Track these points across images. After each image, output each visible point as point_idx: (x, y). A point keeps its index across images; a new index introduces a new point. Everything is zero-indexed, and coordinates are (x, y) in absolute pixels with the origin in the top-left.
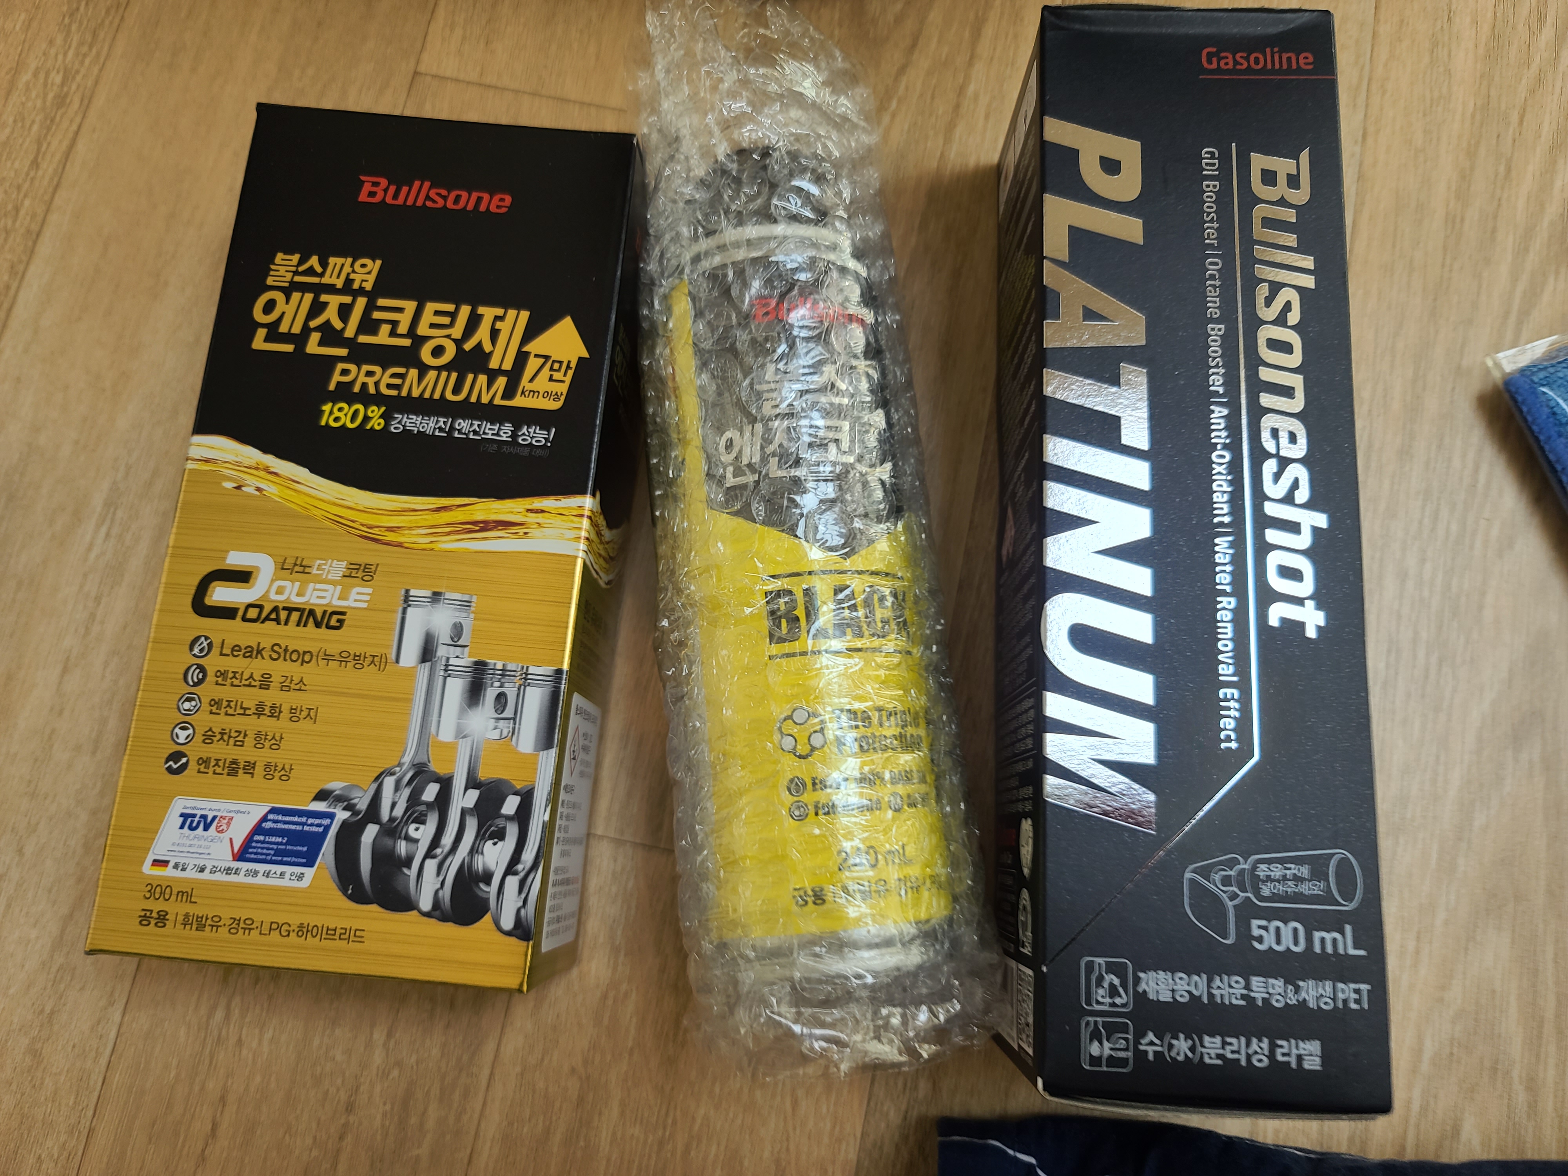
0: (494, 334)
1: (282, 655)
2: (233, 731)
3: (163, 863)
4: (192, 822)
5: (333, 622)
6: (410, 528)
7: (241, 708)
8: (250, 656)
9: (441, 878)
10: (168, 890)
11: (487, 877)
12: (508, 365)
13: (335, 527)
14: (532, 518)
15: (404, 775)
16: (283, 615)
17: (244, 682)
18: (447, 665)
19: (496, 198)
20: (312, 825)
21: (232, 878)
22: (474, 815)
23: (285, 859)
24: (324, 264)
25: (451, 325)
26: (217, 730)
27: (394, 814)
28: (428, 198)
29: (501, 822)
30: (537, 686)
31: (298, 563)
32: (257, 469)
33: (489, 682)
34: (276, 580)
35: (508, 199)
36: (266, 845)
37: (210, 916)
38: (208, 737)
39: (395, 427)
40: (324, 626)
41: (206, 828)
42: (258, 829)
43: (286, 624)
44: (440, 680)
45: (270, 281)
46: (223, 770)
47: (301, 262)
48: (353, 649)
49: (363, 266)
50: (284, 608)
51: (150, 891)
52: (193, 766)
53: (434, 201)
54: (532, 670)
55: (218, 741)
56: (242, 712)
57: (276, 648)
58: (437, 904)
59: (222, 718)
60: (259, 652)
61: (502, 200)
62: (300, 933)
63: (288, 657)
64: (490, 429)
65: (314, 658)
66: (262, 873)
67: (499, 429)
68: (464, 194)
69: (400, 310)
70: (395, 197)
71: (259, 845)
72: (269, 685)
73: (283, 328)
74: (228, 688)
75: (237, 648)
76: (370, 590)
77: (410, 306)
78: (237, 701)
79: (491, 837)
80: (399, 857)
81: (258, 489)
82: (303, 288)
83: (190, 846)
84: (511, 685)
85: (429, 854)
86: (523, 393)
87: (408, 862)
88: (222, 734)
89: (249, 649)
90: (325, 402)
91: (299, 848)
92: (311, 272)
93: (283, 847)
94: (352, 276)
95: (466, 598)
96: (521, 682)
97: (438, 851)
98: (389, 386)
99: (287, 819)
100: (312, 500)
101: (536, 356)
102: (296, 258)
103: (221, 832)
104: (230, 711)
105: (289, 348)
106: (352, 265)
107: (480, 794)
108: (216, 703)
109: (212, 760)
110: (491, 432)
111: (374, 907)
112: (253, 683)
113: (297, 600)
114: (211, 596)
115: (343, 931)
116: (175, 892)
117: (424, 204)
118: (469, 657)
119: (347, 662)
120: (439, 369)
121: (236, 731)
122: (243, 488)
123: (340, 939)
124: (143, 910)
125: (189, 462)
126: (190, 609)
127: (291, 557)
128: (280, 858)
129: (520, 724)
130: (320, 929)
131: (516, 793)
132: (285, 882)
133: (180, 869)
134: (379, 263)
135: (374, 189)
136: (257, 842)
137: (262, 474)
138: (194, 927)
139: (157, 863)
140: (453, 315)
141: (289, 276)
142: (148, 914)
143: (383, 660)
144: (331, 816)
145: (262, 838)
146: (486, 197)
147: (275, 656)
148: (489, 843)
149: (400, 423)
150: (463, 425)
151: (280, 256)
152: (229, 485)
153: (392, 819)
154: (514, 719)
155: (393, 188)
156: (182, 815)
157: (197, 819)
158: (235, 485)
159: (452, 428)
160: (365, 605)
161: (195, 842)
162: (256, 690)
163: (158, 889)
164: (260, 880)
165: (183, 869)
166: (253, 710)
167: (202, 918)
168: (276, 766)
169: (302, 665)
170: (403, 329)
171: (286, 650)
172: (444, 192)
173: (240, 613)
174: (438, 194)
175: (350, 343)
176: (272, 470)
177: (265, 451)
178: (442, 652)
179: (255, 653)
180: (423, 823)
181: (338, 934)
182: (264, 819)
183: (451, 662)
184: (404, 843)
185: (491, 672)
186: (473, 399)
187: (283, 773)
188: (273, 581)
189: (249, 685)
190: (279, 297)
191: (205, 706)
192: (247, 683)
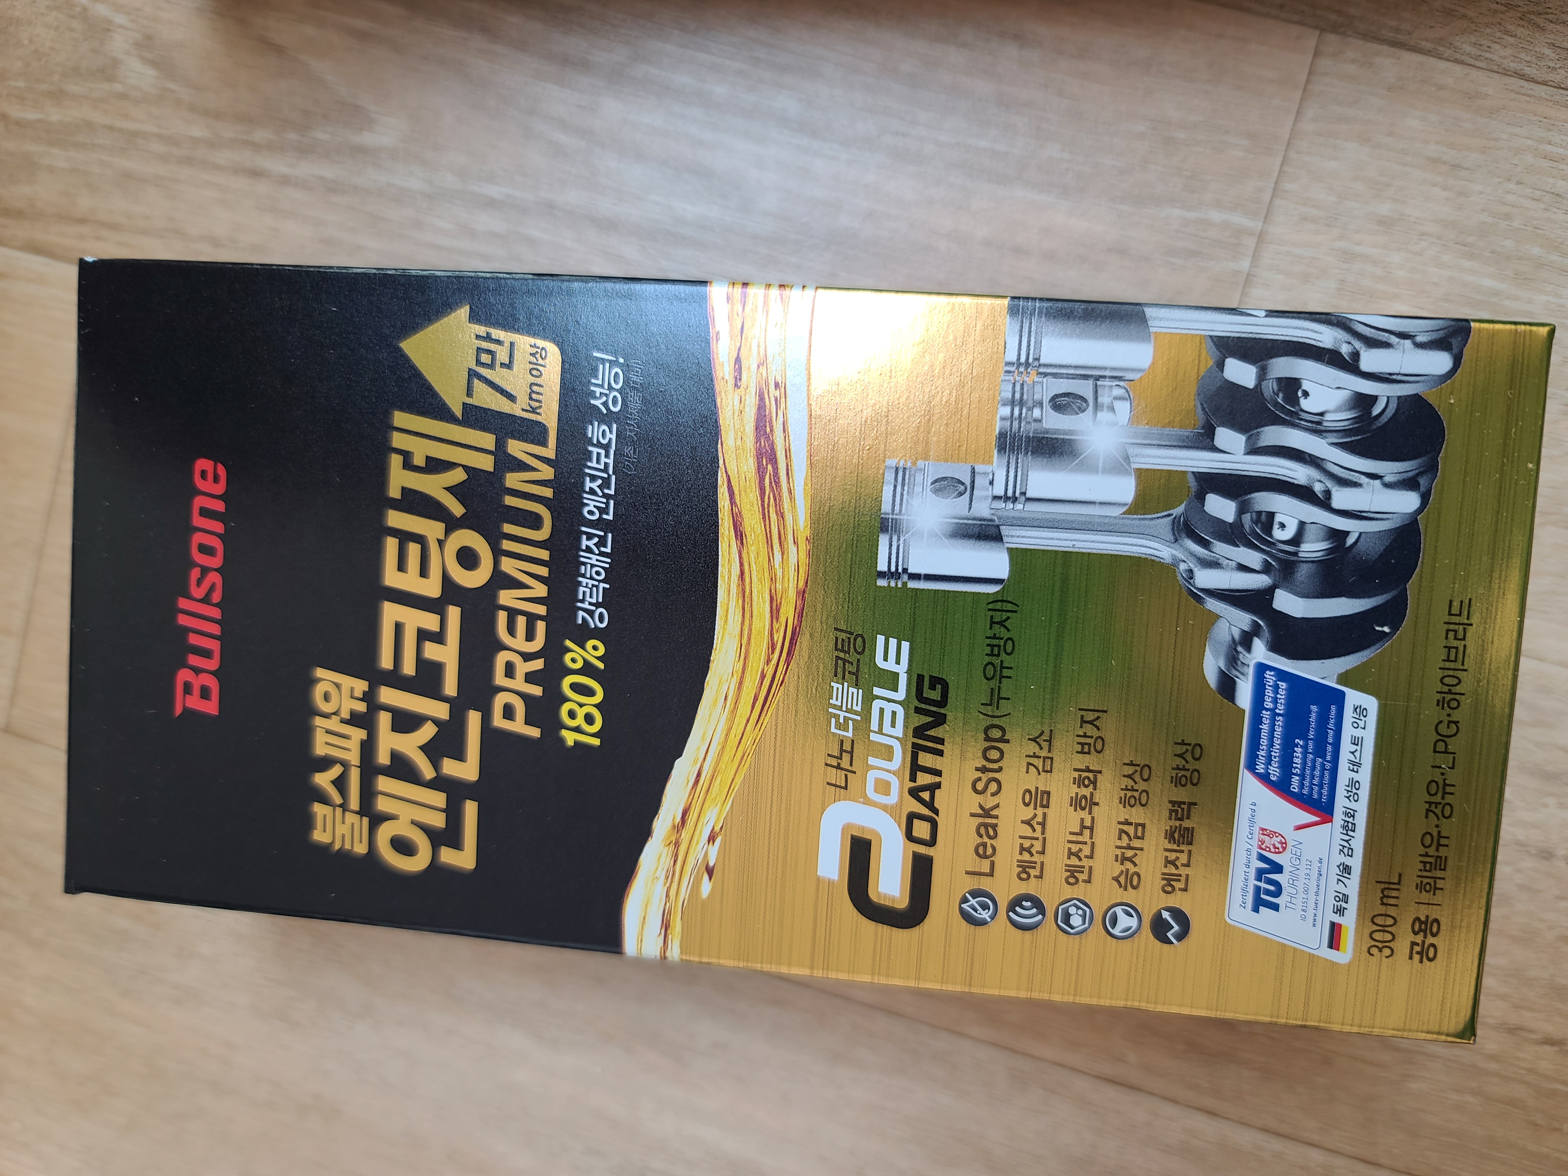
0: (434, 466)
1: (991, 775)
2: (1119, 843)
3: (1335, 931)
4: (1268, 892)
5: (935, 695)
6: (773, 580)
7: (1081, 834)
8: (994, 827)
9: (1364, 480)
10: (1379, 921)
11: (1363, 402)
12: (488, 440)
13: (773, 706)
14: (750, 378)
15: (1192, 554)
16: (924, 779)
17: (1038, 834)
18: (1006, 498)
19: (199, 483)
20: (1275, 701)
21: (1361, 821)
22: (1258, 433)
23: (1330, 740)
24: (326, 763)
25: (420, 539)
26: (1118, 868)
27: (1257, 566)
28: (206, 600)
29: (1269, 387)
30: (1038, 344)
31: (834, 762)
32: (677, 844)
33: (1034, 426)
34: (865, 796)
35: (203, 464)
36: (1308, 772)
37: (1422, 850)
38: (1130, 881)
39: (600, 620)
40: (942, 711)
41: (1278, 869)
42: (1281, 788)
43: (938, 773)
44: (1032, 507)
45: (361, 849)
46: (1182, 851)
47: (324, 799)
48: (981, 657)
49: (327, 697)
50: (913, 779)
51: (1380, 950)
52: (1177, 900)
53: (212, 588)
54: (1012, 356)
55: (1135, 865)
56: (1087, 832)
57: (980, 786)
58: (1408, 484)
59: (1097, 864)
60: (986, 813)
61: (203, 474)
62: (1454, 704)
63: (995, 766)
64: (598, 462)
65: (996, 721)
66: (1353, 774)
67: (599, 445)
68: (197, 538)
69: (399, 628)
70: (206, 654)
71: (1307, 783)
72: (1043, 792)
73: (438, 821)
74: (1047, 859)
75: (981, 851)
76: (881, 639)
77: (391, 613)
78: (1069, 842)
79: (1295, 402)
80: (1329, 551)
81: (712, 839)
82: (368, 794)
83: (1306, 891)
84: (1038, 388)
85: (1324, 502)
86: (534, 411)
87: (1337, 536)
88: (1124, 859)
89: (982, 831)
90: (562, 741)
91: (1313, 717)
92: (340, 783)
93: (1311, 743)
94: (346, 715)
95: (890, 477)
96: (1033, 373)
97: (1318, 488)
98: (530, 636)
99: (1264, 741)
100: (728, 748)
101: (469, 393)
102: (319, 809)
103: (1284, 844)
104: (1086, 850)
105: (471, 809)
106: (326, 716)
107: (1223, 425)
108: (1073, 875)
109: (1166, 871)
110: (603, 459)
111: (1411, 586)
112: (1040, 819)
113: (899, 758)
114: (893, 899)
115: (1451, 635)
116: (1382, 910)
117: (215, 605)
118: (990, 462)
119: (1002, 667)
120: (498, 553)
121: (1120, 838)
122: (711, 864)
123: (1464, 639)
124: (1411, 958)
125: (668, 954)
126: (915, 932)
127: (825, 775)
128: (1329, 748)
129: (1105, 368)
130: (1447, 673)
131: (1221, 365)
132: (1369, 736)
133: (1344, 905)
134: (320, 673)
135: (196, 691)
136: (1302, 786)
137: (685, 834)
138: (1439, 874)
139: (1334, 942)
140: (405, 537)
141: (351, 818)
142: (1417, 949)
143: (999, 606)
144: (1261, 668)
145: (1295, 780)
146: (199, 502)
147: (993, 787)
148: (1305, 404)
149: (591, 613)
150: (591, 506)
151: (319, 836)
152: (706, 887)
153: (1267, 569)
154: (1098, 378)
155: (194, 660)
156: (1256, 910)
157: (1263, 885)
158: (706, 876)
159: (599, 524)
160: (905, 645)
161: (1300, 885)
162: (1050, 812)
163: (1377, 936)
164: (1365, 776)
165: (1346, 899)
166: (1084, 814)
167: (1425, 863)
168: (1178, 768)
169: (1007, 741)
170: (430, 622)
171: (984, 770)
172: (195, 573)
173: (922, 850)
174: (199, 582)
175: (458, 708)
176: (678, 819)
177: (645, 834)
178: (983, 509)
179: (989, 821)
180: (1271, 515)
181: (1455, 643)
182: (1264, 778)
183: (999, 490)
184: (1305, 547)
185: (1016, 424)
186: (548, 493)
187: (1188, 756)
188: (868, 802)
189: (1043, 824)
190: (385, 832)
191: (1079, 891)
192: (1039, 828)
